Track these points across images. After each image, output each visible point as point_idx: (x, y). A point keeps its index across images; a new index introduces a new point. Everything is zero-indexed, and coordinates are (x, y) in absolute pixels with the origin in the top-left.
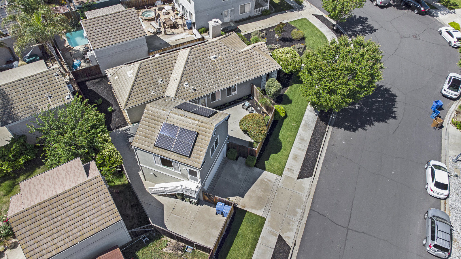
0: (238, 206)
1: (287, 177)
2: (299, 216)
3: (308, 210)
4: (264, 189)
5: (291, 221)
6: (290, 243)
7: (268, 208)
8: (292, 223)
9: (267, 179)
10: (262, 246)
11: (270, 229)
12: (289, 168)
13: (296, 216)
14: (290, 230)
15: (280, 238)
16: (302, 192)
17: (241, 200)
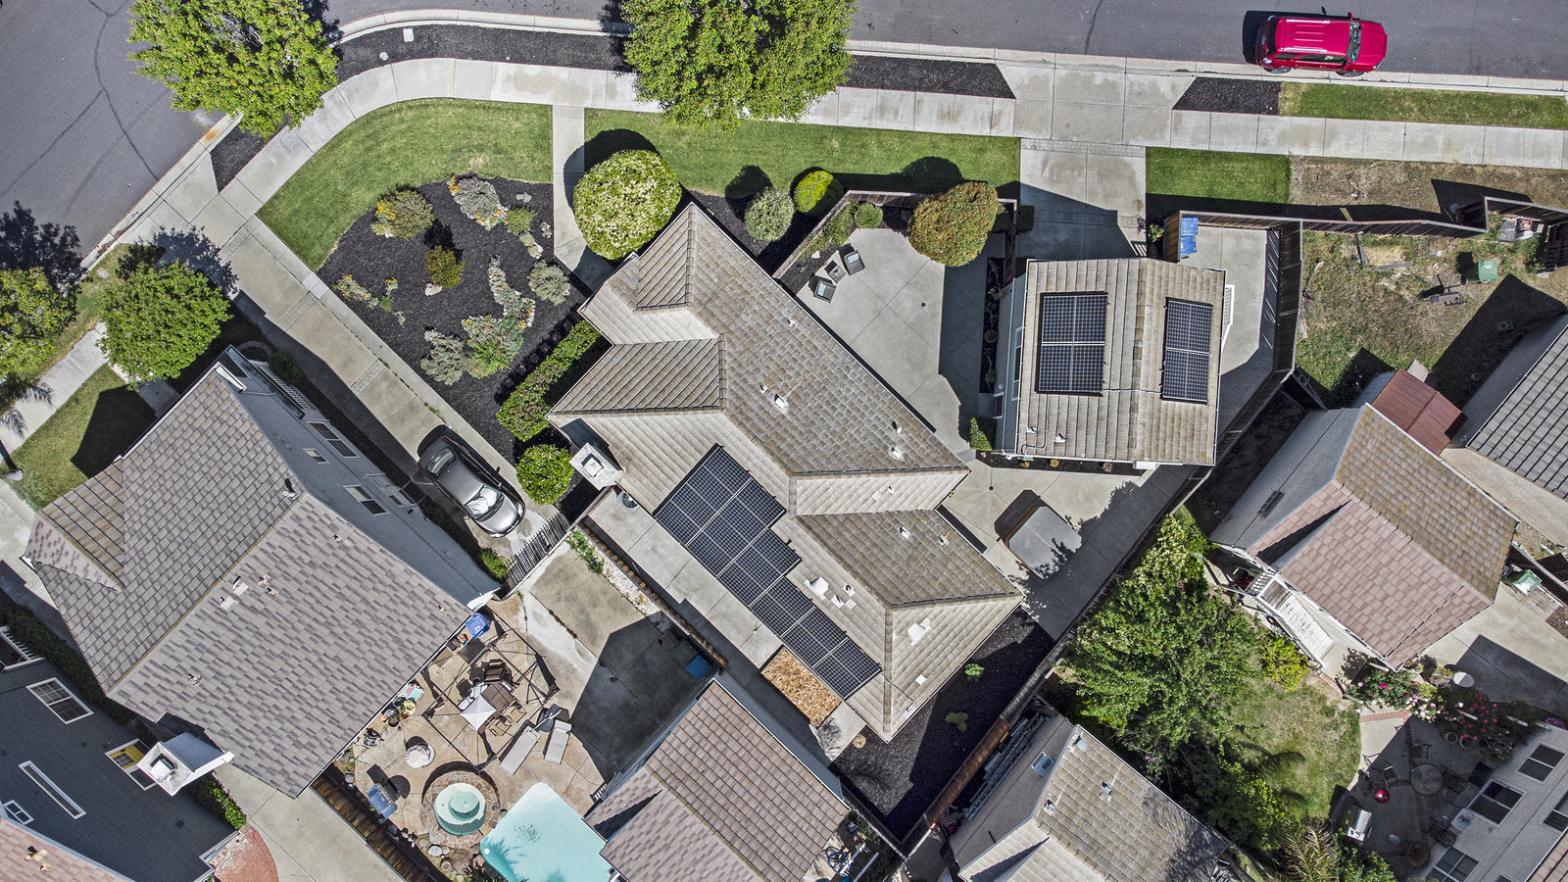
0: (1144, 217)
1: (1018, 123)
2: (1111, 77)
3: (1089, 59)
4: (1073, 170)
5: (1131, 89)
6: (1186, 81)
7: (1117, 149)
8: (1135, 88)
9: (1043, 170)
10: (1213, 139)
11: (1168, 131)
12: (988, 124)
13: (1114, 82)
14: (1155, 89)
15: (1184, 104)
16: (1047, 80)
17: (1126, 215)
